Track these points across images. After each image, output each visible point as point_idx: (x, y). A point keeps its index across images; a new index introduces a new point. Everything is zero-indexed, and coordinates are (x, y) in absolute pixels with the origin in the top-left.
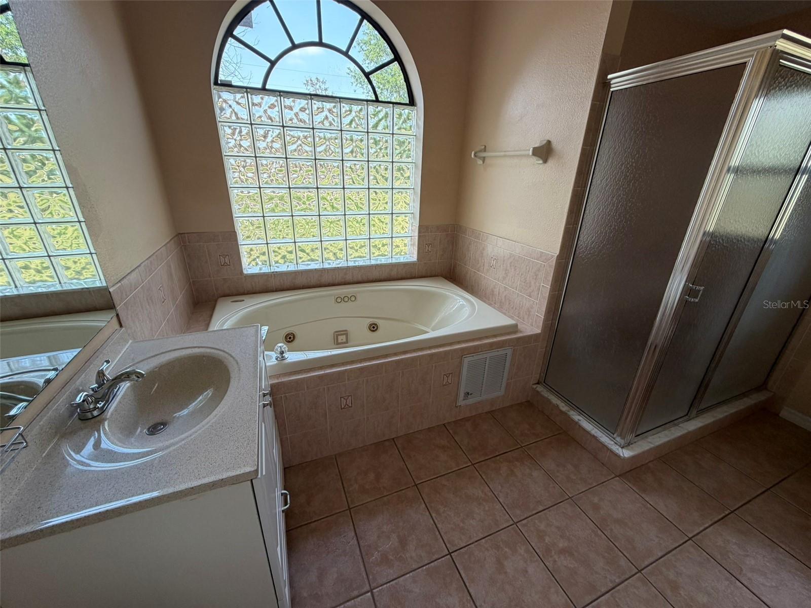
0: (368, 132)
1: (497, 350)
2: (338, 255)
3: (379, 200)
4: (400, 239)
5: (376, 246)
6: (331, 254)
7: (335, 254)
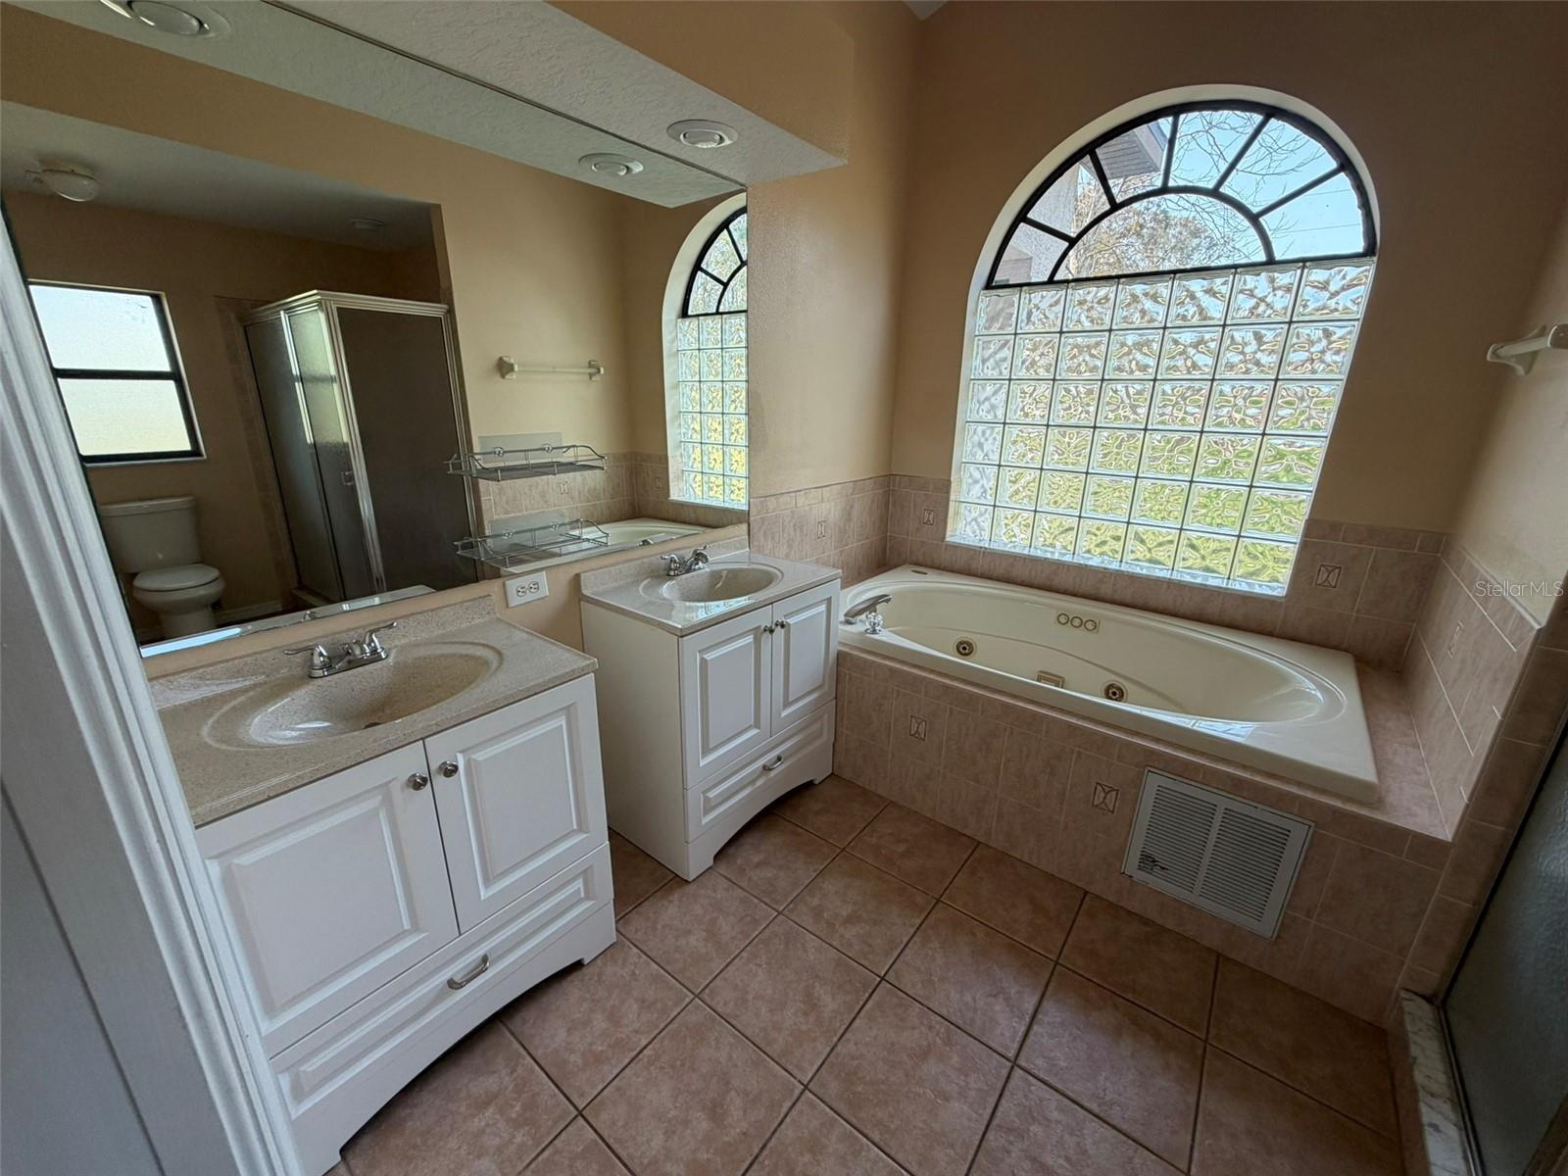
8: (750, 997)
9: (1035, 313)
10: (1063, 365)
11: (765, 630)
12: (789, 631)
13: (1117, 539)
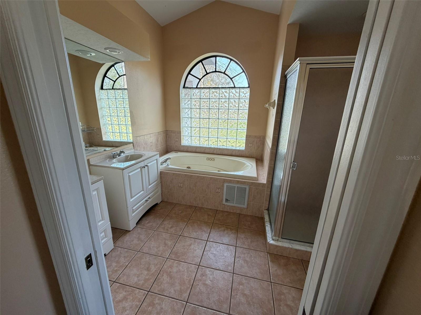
1: (241, 184)
8: (151, 248)
9: (194, 94)
10: (201, 105)
11: (143, 167)
12: (148, 167)
13: (216, 141)
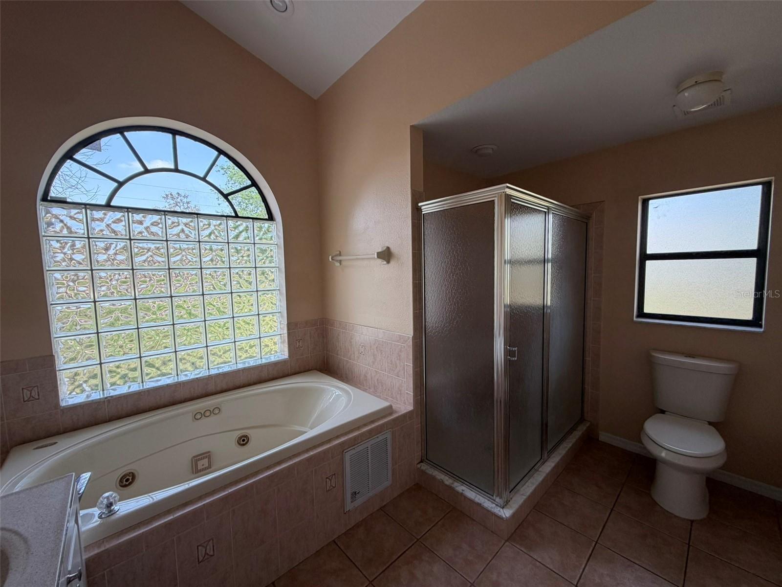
0: (228, 243)
1: (376, 436)
2: (198, 364)
3: (244, 303)
4: (269, 338)
5: (242, 348)
6: (189, 364)
7: (193, 364)
